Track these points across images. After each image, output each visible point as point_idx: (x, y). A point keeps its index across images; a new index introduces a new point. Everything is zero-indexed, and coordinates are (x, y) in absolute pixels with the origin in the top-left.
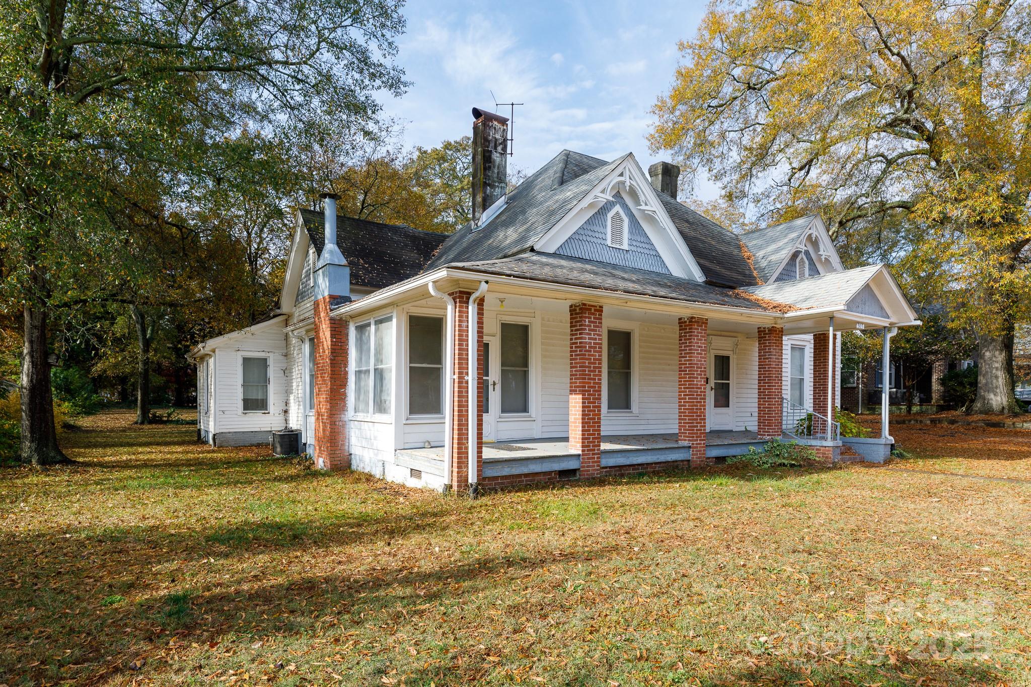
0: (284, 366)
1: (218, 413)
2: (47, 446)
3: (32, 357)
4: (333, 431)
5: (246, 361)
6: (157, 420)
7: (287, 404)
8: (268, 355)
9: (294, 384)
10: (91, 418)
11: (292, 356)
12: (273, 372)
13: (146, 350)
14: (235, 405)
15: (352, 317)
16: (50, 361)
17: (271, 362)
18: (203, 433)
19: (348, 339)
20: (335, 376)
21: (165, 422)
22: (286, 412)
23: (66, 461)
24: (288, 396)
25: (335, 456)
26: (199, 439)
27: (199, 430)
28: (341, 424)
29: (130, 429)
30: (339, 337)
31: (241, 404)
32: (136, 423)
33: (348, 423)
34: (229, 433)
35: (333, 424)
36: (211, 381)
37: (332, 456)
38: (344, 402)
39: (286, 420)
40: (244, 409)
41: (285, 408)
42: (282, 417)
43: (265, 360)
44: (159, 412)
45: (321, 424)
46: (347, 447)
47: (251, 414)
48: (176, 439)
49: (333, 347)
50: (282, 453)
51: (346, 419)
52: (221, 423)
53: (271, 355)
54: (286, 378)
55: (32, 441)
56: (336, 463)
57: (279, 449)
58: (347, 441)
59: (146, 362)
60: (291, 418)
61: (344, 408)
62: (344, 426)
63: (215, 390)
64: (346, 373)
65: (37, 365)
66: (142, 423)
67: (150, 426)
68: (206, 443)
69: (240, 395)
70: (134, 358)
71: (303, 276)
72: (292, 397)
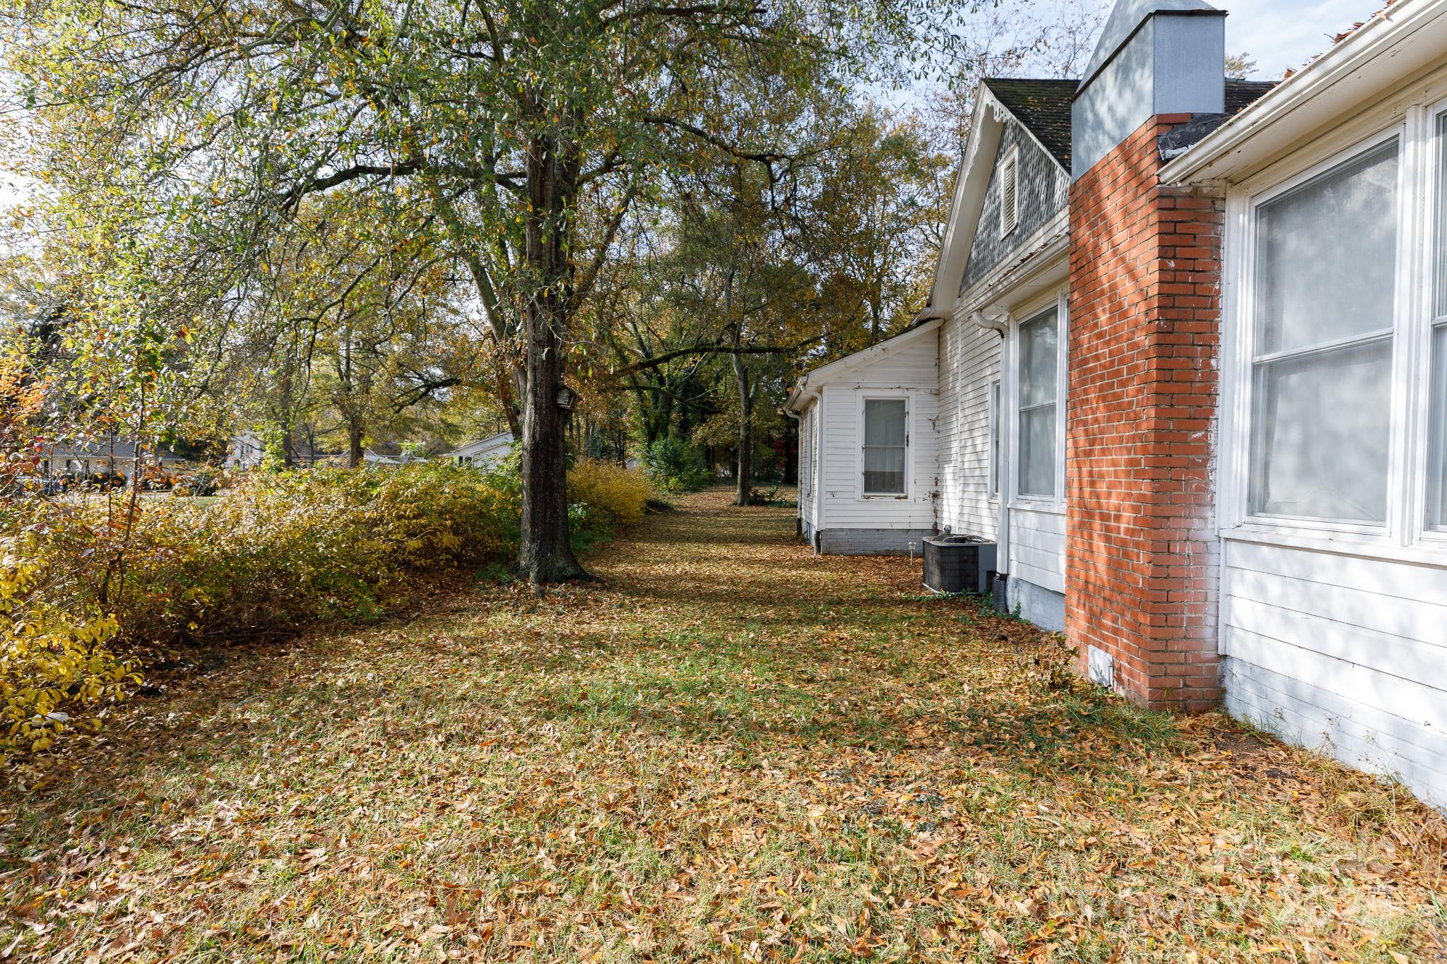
0: (933, 412)
1: (823, 497)
2: (552, 550)
3: (535, 395)
4: (1162, 572)
5: (870, 405)
6: (758, 501)
7: (937, 482)
8: (906, 393)
9: (955, 446)
10: (694, 496)
11: (950, 393)
12: (914, 425)
13: (748, 413)
14: (852, 483)
15: (1233, 181)
16: (560, 401)
17: (911, 407)
18: (804, 525)
19: (1218, 261)
20: (1172, 387)
21: (764, 504)
22: (936, 496)
23: (582, 578)
24: (940, 468)
25: (1167, 658)
26: (798, 537)
27: (800, 520)
28: (1189, 549)
29: (726, 511)
30: (1189, 253)
31: (860, 481)
32: (735, 504)
33: (1213, 547)
34: (842, 530)
35: (1163, 549)
36: (816, 441)
37: (1156, 657)
38: (1204, 476)
39: (935, 511)
40: (866, 490)
41: (933, 489)
42: (928, 506)
43: (901, 403)
44: (762, 490)
45: (1099, 544)
46: (1208, 633)
47: (877, 499)
48: (769, 533)
49: (1168, 289)
50: (943, 586)
51: (1209, 535)
52: (829, 513)
53: (912, 394)
54: (937, 435)
55: (533, 540)
56: (1168, 682)
57: (936, 579)
58: (1211, 609)
59: (748, 427)
60: (945, 508)
61: (1201, 497)
62: (1199, 558)
63: (821, 457)
64: (1211, 376)
65: (541, 408)
66: (742, 504)
67: (749, 509)
68: (805, 542)
69: (859, 468)
70: (735, 425)
71: (980, 229)
72: (948, 471)
